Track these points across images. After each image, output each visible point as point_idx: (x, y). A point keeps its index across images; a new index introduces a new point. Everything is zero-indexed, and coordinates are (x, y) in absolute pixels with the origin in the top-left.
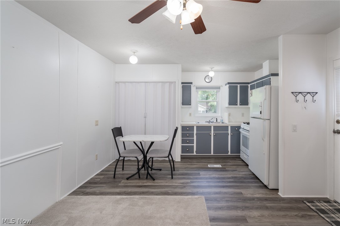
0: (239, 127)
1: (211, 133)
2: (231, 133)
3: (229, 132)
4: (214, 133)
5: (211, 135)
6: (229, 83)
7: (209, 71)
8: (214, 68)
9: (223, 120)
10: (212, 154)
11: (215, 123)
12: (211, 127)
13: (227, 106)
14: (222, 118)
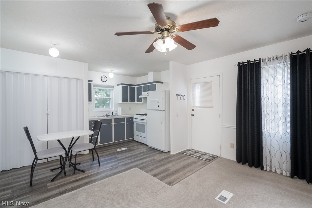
0: (132, 118)
1: (112, 124)
2: (127, 123)
3: (125, 122)
4: (114, 124)
5: (112, 126)
6: (122, 84)
7: (108, 73)
8: (113, 70)
9: (117, 114)
10: (113, 142)
11: (111, 116)
12: (112, 119)
13: (121, 102)
14: (116, 112)
